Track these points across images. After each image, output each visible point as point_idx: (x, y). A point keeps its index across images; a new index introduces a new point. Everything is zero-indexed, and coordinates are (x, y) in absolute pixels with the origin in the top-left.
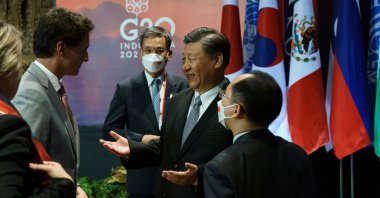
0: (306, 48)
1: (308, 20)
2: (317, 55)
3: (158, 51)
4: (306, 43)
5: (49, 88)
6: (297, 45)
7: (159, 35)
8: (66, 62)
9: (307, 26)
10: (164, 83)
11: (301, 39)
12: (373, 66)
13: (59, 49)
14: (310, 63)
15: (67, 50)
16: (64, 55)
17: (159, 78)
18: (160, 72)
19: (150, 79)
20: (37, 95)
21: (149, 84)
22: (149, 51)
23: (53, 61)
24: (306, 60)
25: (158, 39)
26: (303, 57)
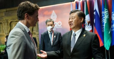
0: (89, 25)
1: (89, 19)
2: (91, 27)
3: (51, 25)
4: (88, 24)
5: (24, 31)
6: (87, 25)
7: (51, 21)
8: (30, 21)
9: (89, 21)
10: (53, 33)
11: (87, 23)
12: (103, 28)
13: (26, 16)
14: (90, 28)
15: (29, 17)
16: (28, 19)
17: (52, 32)
18: (52, 31)
19: (49, 32)
20: (20, 34)
21: (49, 34)
22: (49, 25)
23: (25, 21)
24: (89, 28)
25: (51, 22)
26: (88, 27)
